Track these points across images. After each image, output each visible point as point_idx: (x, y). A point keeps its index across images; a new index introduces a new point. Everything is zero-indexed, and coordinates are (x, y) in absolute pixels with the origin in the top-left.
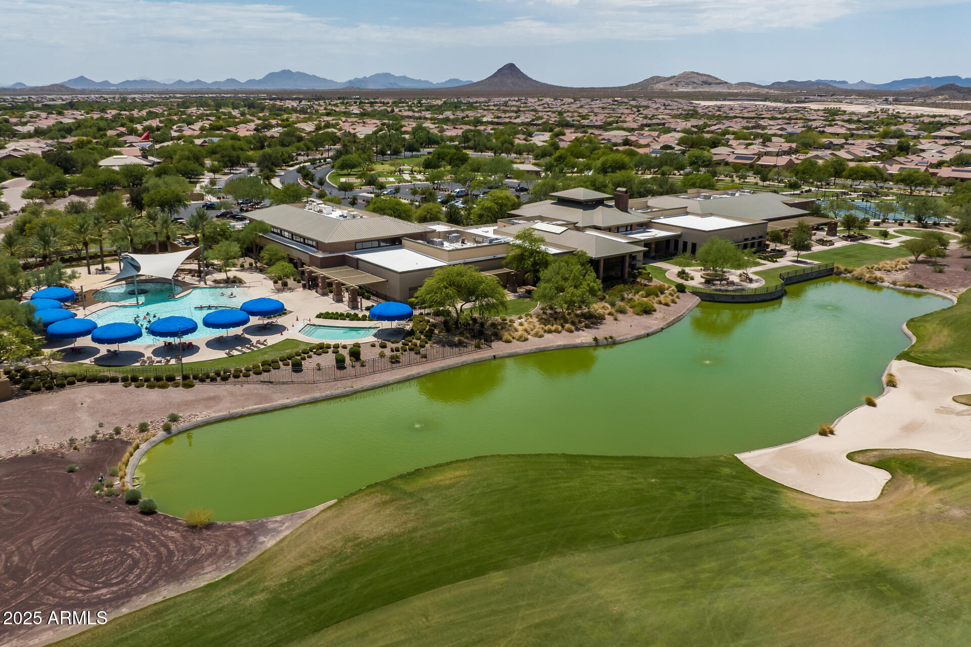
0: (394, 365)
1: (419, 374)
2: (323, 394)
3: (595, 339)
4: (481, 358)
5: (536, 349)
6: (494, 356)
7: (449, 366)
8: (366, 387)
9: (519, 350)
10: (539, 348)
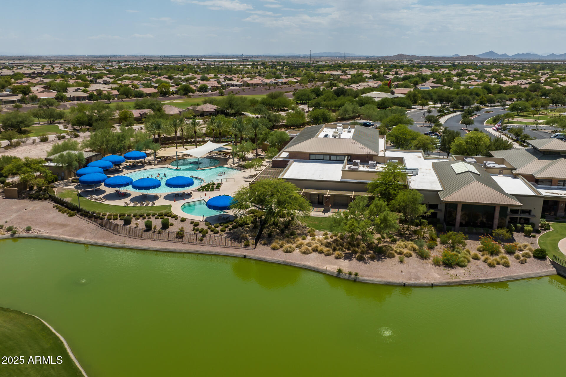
0: (178, 240)
1: (175, 250)
2: (103, 242)
3: (340, 271)
4: (234, 254)
5: (284, 262)
6: (245, 256)
7: (203, 252)
8: (131, 247)
9: (269, 258)
10: (286, 262)
